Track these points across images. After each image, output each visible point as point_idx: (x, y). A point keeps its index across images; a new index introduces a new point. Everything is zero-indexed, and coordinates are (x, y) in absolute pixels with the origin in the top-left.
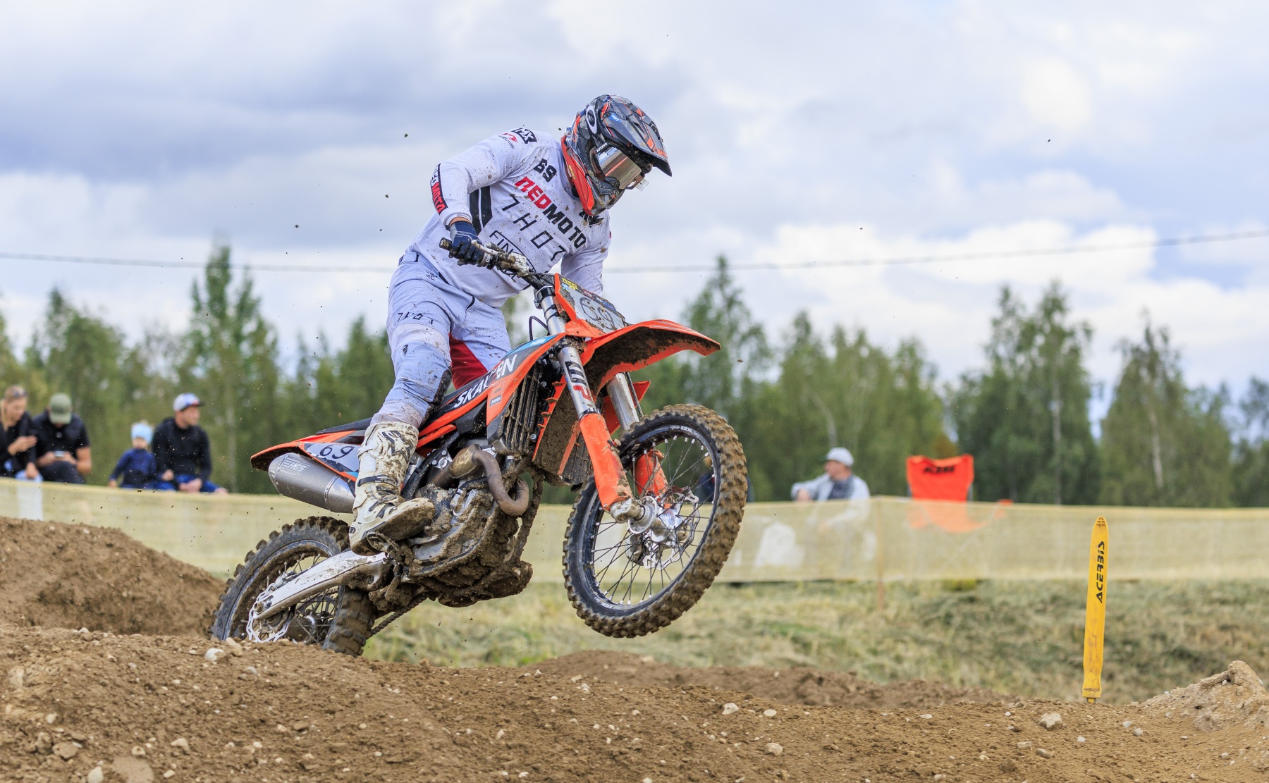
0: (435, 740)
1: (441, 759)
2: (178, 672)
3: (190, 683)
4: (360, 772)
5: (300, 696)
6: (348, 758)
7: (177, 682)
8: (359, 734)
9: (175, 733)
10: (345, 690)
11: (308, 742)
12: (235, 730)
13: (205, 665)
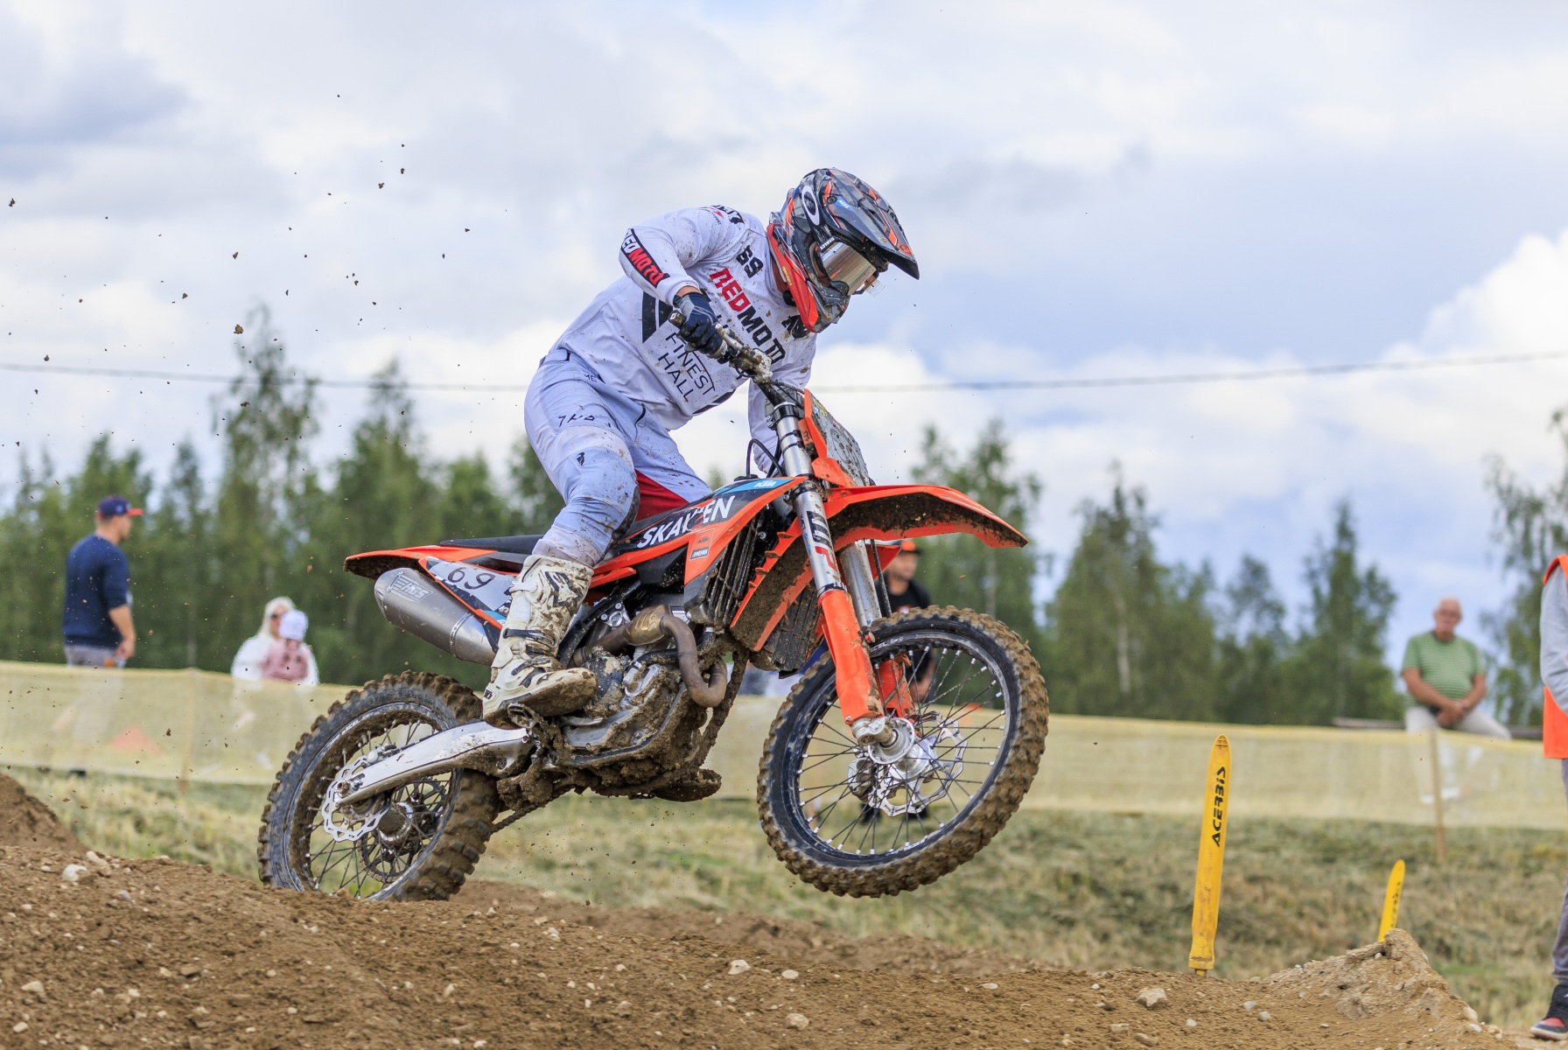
0: (367, 995)
1: (374, 1020)
2: (29, 894)
3: (44, 909)
4: (269, 1034)
5: (188, 931)
6: (253, 1015)
7: (28, 907)
8: (266, 983)
9: (26, 974)
10: (246, 926)
11: (199, 991)
12: (103, 973)
13: (64, 887)
